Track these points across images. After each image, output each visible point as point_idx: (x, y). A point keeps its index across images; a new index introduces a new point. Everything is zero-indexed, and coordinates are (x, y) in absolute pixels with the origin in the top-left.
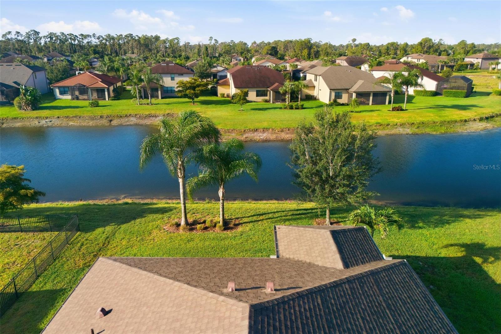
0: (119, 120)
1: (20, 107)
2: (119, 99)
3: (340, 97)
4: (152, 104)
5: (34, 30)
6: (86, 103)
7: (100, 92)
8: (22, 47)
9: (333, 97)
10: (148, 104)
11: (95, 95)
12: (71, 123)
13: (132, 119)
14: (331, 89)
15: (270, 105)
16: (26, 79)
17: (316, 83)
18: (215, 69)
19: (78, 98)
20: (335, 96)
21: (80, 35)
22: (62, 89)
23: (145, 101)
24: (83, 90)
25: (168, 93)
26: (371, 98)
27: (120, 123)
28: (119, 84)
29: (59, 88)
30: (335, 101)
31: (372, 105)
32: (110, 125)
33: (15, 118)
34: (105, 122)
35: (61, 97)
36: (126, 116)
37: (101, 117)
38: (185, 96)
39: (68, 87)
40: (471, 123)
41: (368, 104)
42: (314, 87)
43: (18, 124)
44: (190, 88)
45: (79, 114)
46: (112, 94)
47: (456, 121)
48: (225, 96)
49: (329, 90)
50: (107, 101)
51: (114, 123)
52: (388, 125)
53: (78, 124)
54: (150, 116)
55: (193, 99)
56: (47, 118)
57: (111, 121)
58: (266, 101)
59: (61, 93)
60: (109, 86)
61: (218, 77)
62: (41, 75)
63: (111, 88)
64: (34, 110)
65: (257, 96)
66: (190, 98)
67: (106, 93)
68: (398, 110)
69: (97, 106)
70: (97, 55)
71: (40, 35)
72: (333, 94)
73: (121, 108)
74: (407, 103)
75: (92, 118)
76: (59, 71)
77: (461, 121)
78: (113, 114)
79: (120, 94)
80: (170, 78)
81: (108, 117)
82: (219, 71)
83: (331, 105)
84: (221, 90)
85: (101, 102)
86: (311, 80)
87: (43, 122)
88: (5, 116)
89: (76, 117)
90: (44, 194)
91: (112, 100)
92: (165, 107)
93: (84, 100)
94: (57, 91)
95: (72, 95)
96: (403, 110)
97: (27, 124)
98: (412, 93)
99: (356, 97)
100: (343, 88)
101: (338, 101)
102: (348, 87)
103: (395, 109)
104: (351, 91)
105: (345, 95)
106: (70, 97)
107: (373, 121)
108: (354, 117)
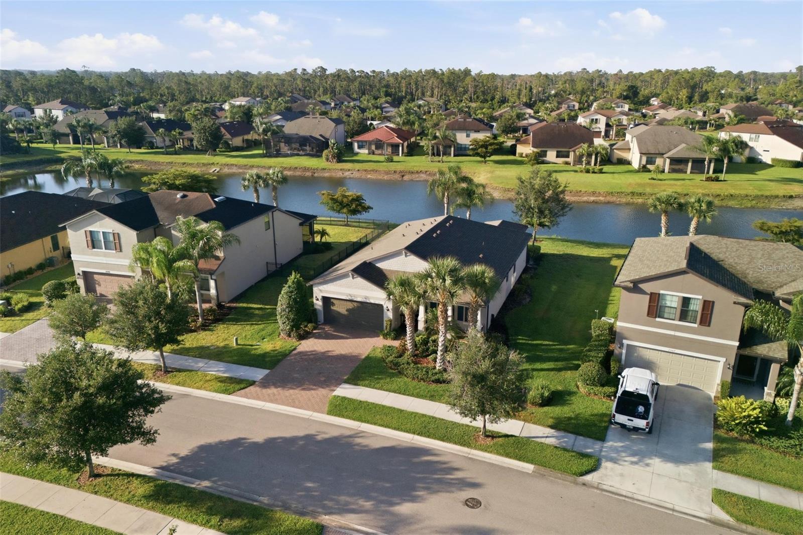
0: (410, 176)
1: (328, 159)
2: (411, 155)
3: (653, 163)
4: (443, 162)
5: (322, 67)
6: (382, 158)
7: (395, 147)
8: (306, 87)
9: (644, 162)
10: (439, 161)
11: (390, 150)
12: (369, 176)
13: (422, 175)
14: (641, 153)
15: (571, 168)
16: (330, 132)
17: (631, 145)
18: (526, 122)
19: (373, 154)
20: (647, 161)
21: (371, 72)
22: (360, 144)
23: (436, 158)
24: (379, 145)
25: (461, 151)
26: (690, 164)
27: (411, 178)
28: (413, 139)
29: (358, 142)
30: (644, 167)
31: (691, 173)
32: (402, 180)
33: (324, 169)
34: (397, 177)
35: (359, 151)
36: (417, 172)
37: (395, 172)
38: (477, 154)
39: (366, 142)
40: (796, 200)
41: (686, 172)
42: (630, 149)
43: (327, 175)
44: (482, 146)
45: (376, 168)
46: (405, 150)
47: (777, 197)
48: (524, 155)
49: (639, 155)
50: (400, 157)
51: (406, 178)
53: (375, 178)
55: (485, 158)
56: (349, 170)
57: (403, 176)
58: (566, 163)
59: (359, 147)
60: (404, 142)
62: (341, 129)
63: (406, 144)
64: (338, 162)
65: (557, 156)
66: (481, 156)
67: (401, 148)
68: (713, 181)
69: (392, 161)
70: (389, 99)
71: (327, 73)
72: (644, 159)
73: (413, 164)
74: (726, 173)
75: (387, 173)
76: (356, 122)
77: (784, 196)
78: (406, 170)
79: (413, 150)
80: (465, 134)
81: (401, 172)
82: (531, 125)
83: (638, 171)
84: (520, 149)
85: (395, 158)
86: (628, 141)
87: (347, 174)
88: (316, 167)
89: (373, 170)
90: (372, 208)
91: (405, 156)
93: (379, 155)
94: (356, 145)
95: (369, 150)
96: (720, 181)
97: (334, 175)
98: (770, 162)
99: (671, 164)
100: (657, 152)
101: (649, 166)
102: (664, 152)
103: (709, 179)
104: (665, 156)
105: (659, 161)
106: (366, 151)
107: (670, 190)
108: (650, 185)
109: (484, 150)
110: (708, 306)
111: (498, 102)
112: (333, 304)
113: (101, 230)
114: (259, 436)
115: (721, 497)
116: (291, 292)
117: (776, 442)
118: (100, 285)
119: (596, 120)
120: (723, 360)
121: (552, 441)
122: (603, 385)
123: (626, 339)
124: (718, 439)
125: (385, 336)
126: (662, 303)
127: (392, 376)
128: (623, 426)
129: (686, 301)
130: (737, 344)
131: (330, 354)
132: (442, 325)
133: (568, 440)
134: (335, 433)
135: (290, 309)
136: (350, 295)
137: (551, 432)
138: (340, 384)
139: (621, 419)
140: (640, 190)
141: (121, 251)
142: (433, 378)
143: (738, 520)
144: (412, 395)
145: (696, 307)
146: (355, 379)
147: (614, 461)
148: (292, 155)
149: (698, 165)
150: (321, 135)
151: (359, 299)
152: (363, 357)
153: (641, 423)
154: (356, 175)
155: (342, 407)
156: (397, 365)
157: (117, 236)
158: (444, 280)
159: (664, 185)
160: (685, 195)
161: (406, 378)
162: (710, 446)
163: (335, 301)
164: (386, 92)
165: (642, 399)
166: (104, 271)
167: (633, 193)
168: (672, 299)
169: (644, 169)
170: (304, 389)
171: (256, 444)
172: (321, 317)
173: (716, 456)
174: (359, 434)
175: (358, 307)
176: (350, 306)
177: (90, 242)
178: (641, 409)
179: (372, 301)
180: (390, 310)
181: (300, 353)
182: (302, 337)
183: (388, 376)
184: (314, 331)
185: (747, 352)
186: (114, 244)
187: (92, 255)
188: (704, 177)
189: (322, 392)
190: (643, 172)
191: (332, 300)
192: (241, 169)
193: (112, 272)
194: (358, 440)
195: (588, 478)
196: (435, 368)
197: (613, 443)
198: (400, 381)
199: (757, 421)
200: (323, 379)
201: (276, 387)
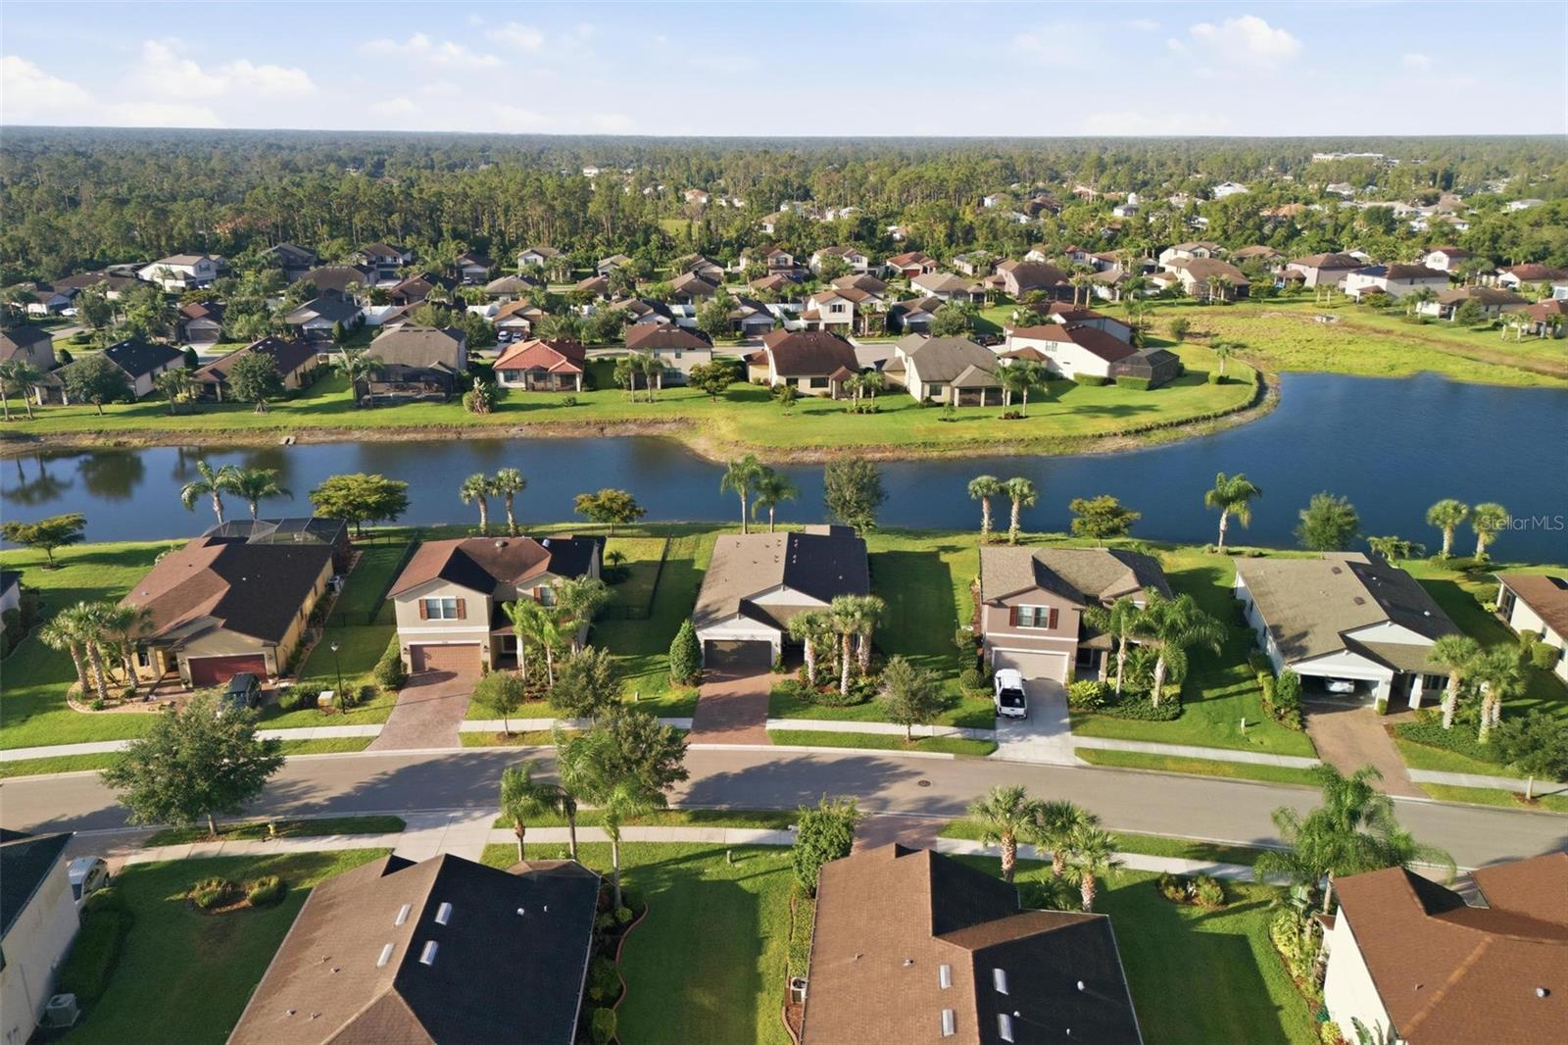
0: (612, 429)
1: (473, 408)
2: (595, 389)
3: (937, 393)
4: (653, 401)
6: (553, 398)
7: (568, 379)
9: (927, 394)
10: (647, 402)
11: (559, 382)
12: (551, 434)
13: (631, 426)
14: (923, 381)
16: (453, 356)
17: (905, 365)
18: (738, 311)
19: (537, 389)
20: (930, 390)
22: (509, 373)
23: (640, 394)
24: (542, 374)
25: (672, 380)
26: (983, 394)
27: (615, 433)
29: (504, 371)
30: (928, 400)
31: (986, 404)
32: (603, 436)
33: (473, 426)
34: (593, 431)
35: (511, 386)
36: (621, 421)
37: (588, 424)
38: (702, 387)
39: (518, 370)
40: (1106, 439)
41: (979, 404)
42: (905, 372)
43: (482, 435)
44: (708, 377)
45: (555, 419)
46: (585, 382)
47: (1085, 437)
48: (761, 383)
49: (920, 384)
50: (581, 395)
51: (608, 432)
52: (987, 441)
53: (560, 435)
54: (655, 422)
55: (715, 394)
56: (514, 425)
57: (602, 429)
58: (828, 395)
59: (508, 379)
60: (577, 366)
61: (744, 328)
64: (493, 412)
65: (813, 385)
66: (708, 390)
67: (578, 381)
68: (1013, 417)
72: (927, 388)
74: (1027, 404)
75: (576, 426)
77: (1093, 436)
78: (602, 419)
79: (594, 378)
80: (674, 353)
81: (596, 423)
82: (747, 316)
83: (921, 406)
84: (754, 372)
86: (901, 358)
87: (514, 431)
88: (459, 423)
89: (553, 423)
91: (589, 391)
92: (671, 406)
93: (543, 390)
94: (501, 376)
95: (525, 382)
96: (1022, 417)
97: (493, 435)
98: (1072, 378)
99: (960, 394)
100: (943, 378)
101: (934, 398)
102: (951, 379)
103: (1008, 416)
104: (954, 384)
105: (946, 390)
106: (523, 385)
107: (968, 437)
108: (942, 430)
109: (715, 384)
110: (1054, 613)
111: (658, 248)
112: (716, 646)
113: (441, 598)
114: (736, 769)
115: (1080, 752)
117: (1110, 710)
118: (430, 657)
119: (840, 306)
120: (1068, 654)
121: (958, 736)
122: (982, 688)
123: (995, 646)
124: (1072, 715)
125: (778, 671)
126: (1020, 614)
127: (808, 705)
128: (1008, 716)
129: (1038, 611)
130: (1077, 640)
131: (736, 695)
132: (848, 654)
133: (970, 732)
134: (794, 757)
136: (736, 635)
137: (953, 729)
138: (767, 720)
139: (1006, 710)
140: (932, 439)
141: (465, 617)
143: (1093, 763)
144: (834, 719)
145: (1045, 614)
146: (777, 714)
147: (1007, 741)
148: (402, 401)
149: (994, 395)
150: (441, 364)
151: (745, 639)
152: (769, 693)
153: (1020, 711)
154: (530, 433)
155: (783, 737)
157: (461, 603)
159: (960, 426)
161: (818, 706)
162: (1067, 720)
163: (719, 643)
164: (454, 230)
165: (1017, 693)
166: (440, 642)
167: (924, 443)
168: (1027, 610)
169: (928, 403)
171: (737, 776)
172: (703, 661)
173: (1073, 727)
174: (810, 756)
175: (744, 646)
176: (735, 646)
177: (425, 613)
178: (1018, 701)
179: (758, 638)
180: (778, 644)
181: (706, 698)
182: (698, 683)
183: (806, 706)
184: (705, 676)
185: (1085, 645)
186: (459, 611)
187: (426, 626)
188: (1002, 411)
189: (755, 729)
190: (927, 406)
191: (717, 642)
192: (333, 434)
193: (450, 642)
194: (814, 760)
195: (993, 755)
196: (840, 694)
197: (1002, 730)
198: (815, 710)
199: (1097, 697)
200: (746, 718)
201: (713, 731)
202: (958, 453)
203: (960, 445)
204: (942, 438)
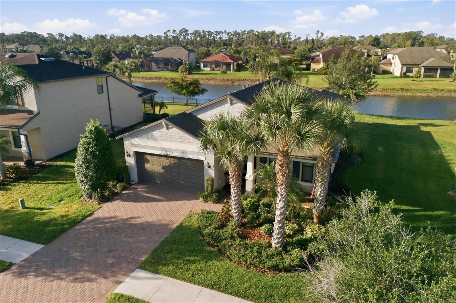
0: (238, 82)
1: (182, 72)
2: (239, 71)
3: (411, 71)
5: (185, 29)
6: (219, 72)
7: (228, 65)
11: (225, 68)
12: (210, 83)
13: (246, 82)
14: (402, 65)
16: (185, 56)
17: (393, 61)
19: (214, 70)
20: (407, 70)
21: (215, 32)
22: (205, 64)
24: (217, 64)
26: (439, 71)
27: (239, 84)
28: (240, 62)
29: (203, 62)
30: (405, 74)
31: (439, 78)
32: (233, 84)
34: (229, 83)
35: (204, 69)
36: (243, 80)
37: (227, 80)
39: (209, 62)
41: (435, 77)
42: (391, 64)
46: (235, 68)
48: (316, 70)
49: (401, 65)
50: (232, 72)
51: (236, 83)
53: (214, 83)
57: (233, 82)
59: (204, 66)
60: (234, 62)
62: (193, 55)
63: (235, 63)
64: (189, 74)
67: (232, 66)
69: (226, 73)
71: (189, 32)
72: (405, 69)
73: (240, 75)
75: (222, 80)
78: (235, 79)
79: (240, 68)
81: (232, 80)
83: (401, 77)
84: (313, 66)
85: (228, 72)
86: (390, 59)
89: (213, 79)
91: (235, 71)
93: (218, 70)
94: (202, 65)
95: (211, 67)
99: (425, 72)
100: (414, 64)
101: (408, 74)
102: (419, 64)
104: (420, 66)
105: (415, 70)
106: (209, 69)
107: (430, 87)
108: (414, 84)
112: (148, 161)
116: (89, 144)
125: (206, 199)
127: (209, 257)
131: (133, 222)
132: (282, 185)
135: (87, 165)
136: (164, 149)
138: (133, 271)
140: (407, 87)
142: (269, 264)
144: (238, 294)
148: (158, 71)
149: (445, 72)
150: (179, 58)
151: (175, 154)
152: (175, 226)
156: (218, 239)
158: (289, 114)
159: (424, 84)
160: (442, 90)
161: (228, 262)
163: (149, 157)
167: (402, 90)
169: (404, 75)
170: (76, 280)
172: (134, 176)
175: (175, 163)
176: (166, 162)
179: (190, 156)
180: (212, 167)
181: (96, 220)
182: (104, 199)
183: (204, 258)
184: (124, 192)
189: (101, 285)
190: (404, 77)
191: (146, 156)
196: (270, 246)
198: (221, 267)
200: (110, 261)
202: (424, 95)
203: (425, 90)
204: (413, 87)
